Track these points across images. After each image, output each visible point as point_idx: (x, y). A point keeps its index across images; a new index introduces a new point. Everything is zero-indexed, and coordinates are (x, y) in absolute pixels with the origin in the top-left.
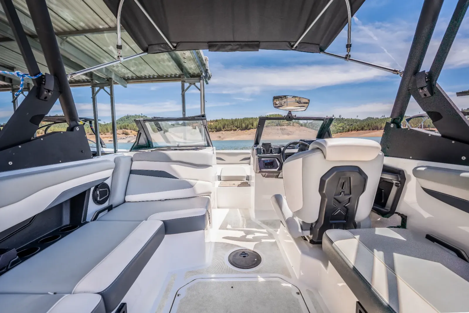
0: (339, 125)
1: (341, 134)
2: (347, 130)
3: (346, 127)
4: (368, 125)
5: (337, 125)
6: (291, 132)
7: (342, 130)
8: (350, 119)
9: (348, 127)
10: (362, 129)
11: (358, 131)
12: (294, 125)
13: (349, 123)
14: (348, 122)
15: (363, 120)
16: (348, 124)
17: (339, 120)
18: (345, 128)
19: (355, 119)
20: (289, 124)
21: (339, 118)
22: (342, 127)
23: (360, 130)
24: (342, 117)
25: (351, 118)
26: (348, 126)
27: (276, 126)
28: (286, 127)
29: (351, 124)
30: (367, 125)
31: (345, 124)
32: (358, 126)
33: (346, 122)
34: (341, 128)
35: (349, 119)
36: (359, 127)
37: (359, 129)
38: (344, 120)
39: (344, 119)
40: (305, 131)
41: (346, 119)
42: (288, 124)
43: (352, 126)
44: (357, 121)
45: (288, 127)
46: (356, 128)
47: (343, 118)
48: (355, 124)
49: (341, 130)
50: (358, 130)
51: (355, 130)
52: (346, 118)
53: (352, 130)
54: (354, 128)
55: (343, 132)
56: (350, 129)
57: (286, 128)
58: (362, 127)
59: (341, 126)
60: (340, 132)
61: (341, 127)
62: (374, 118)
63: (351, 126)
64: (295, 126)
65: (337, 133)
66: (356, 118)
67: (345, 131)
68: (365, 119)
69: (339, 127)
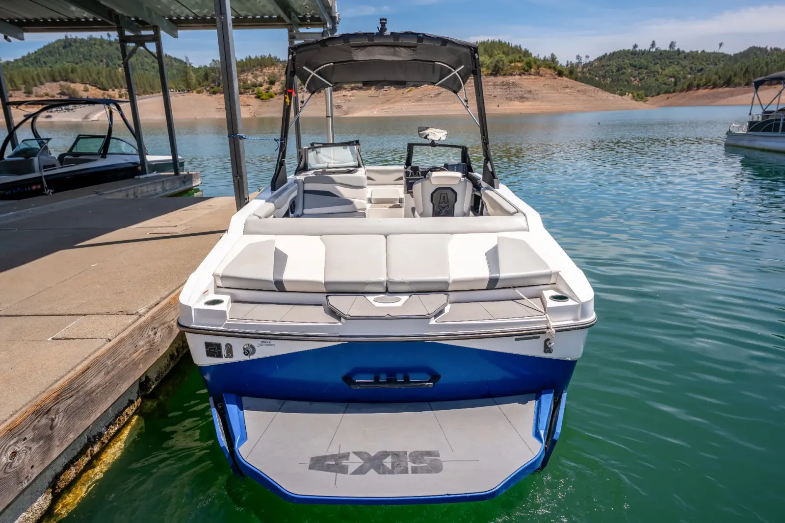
0: (666, 72)
1: (668, 98)
2: (685, 87)
3: (684, 78)
4: (747, 71)
5: (660, 71)
6: (530, 92)
7: (672, 85)
8: (700, 52)
9: (689, 76)
10: (728, 83)
11: (714, 90)
12: (541, 73)
13: (694, 66)
14: (693, 63)
15: (736, 55)
16: (691, 69)
17: (668, 58)
18: (683, 80)
19: (714, 53)
20: (527, 71)
21: (668, 49)
22: (674, 77)
23: (721, 87)
24: (676, 49)
25: (703, 51)
26: (690, 74)
27: (491, 74)
28: (517, 77)
29: (700, 67)
30: (742, 70)
31: (684, 67)
32: (716, 74)
33: (685, 63)
34: (670, 80)
35: (697, 52)
36: (720, 78)
37: (719, 81)
38: (682, 56)
39: (683, 52)
40: (568, 90)
41: (688, 54)
42: (524, 69)
43: (702, 74)
44: (717, 58)
45: (524, 77)
46: (710, 81)
47: (678, 50)
48: (712, 66)
49: (669, 85)
50: (715, 86)
51: (706, 86)
52: (687, 51)
53: (698, 87)
54: (704, 80)
55: (674, 92)
56: (695, 83)
57: (519, 82)
58: (728, 77)
59: (671, 75)
60: (666, 92)
61: (671, 77)
62: (769, 48)
63: (699, 74)
64: (541, 76)
65: (658, 94)
66: (717, 51)
67: (679, 87)
68: (740, 53)
69: (666, 76)
